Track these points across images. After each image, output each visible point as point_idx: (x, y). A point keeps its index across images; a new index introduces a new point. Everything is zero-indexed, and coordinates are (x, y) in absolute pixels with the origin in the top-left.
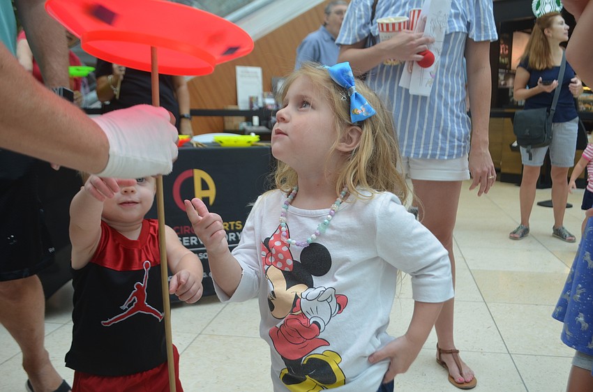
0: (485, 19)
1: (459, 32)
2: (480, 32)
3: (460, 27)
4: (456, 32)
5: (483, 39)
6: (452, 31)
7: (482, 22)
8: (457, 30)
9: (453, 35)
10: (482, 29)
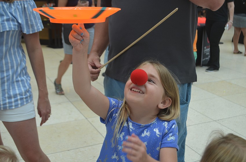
0: (31, 20)
1: (9, 31)
2: (29, 29)
3: (10, 28)
4: (7, 31)
5: (31, 33)
6: (4, 30)
7: (29, 23)
8: (8, 30)
9: (5, 33)
10: (30, 27)
